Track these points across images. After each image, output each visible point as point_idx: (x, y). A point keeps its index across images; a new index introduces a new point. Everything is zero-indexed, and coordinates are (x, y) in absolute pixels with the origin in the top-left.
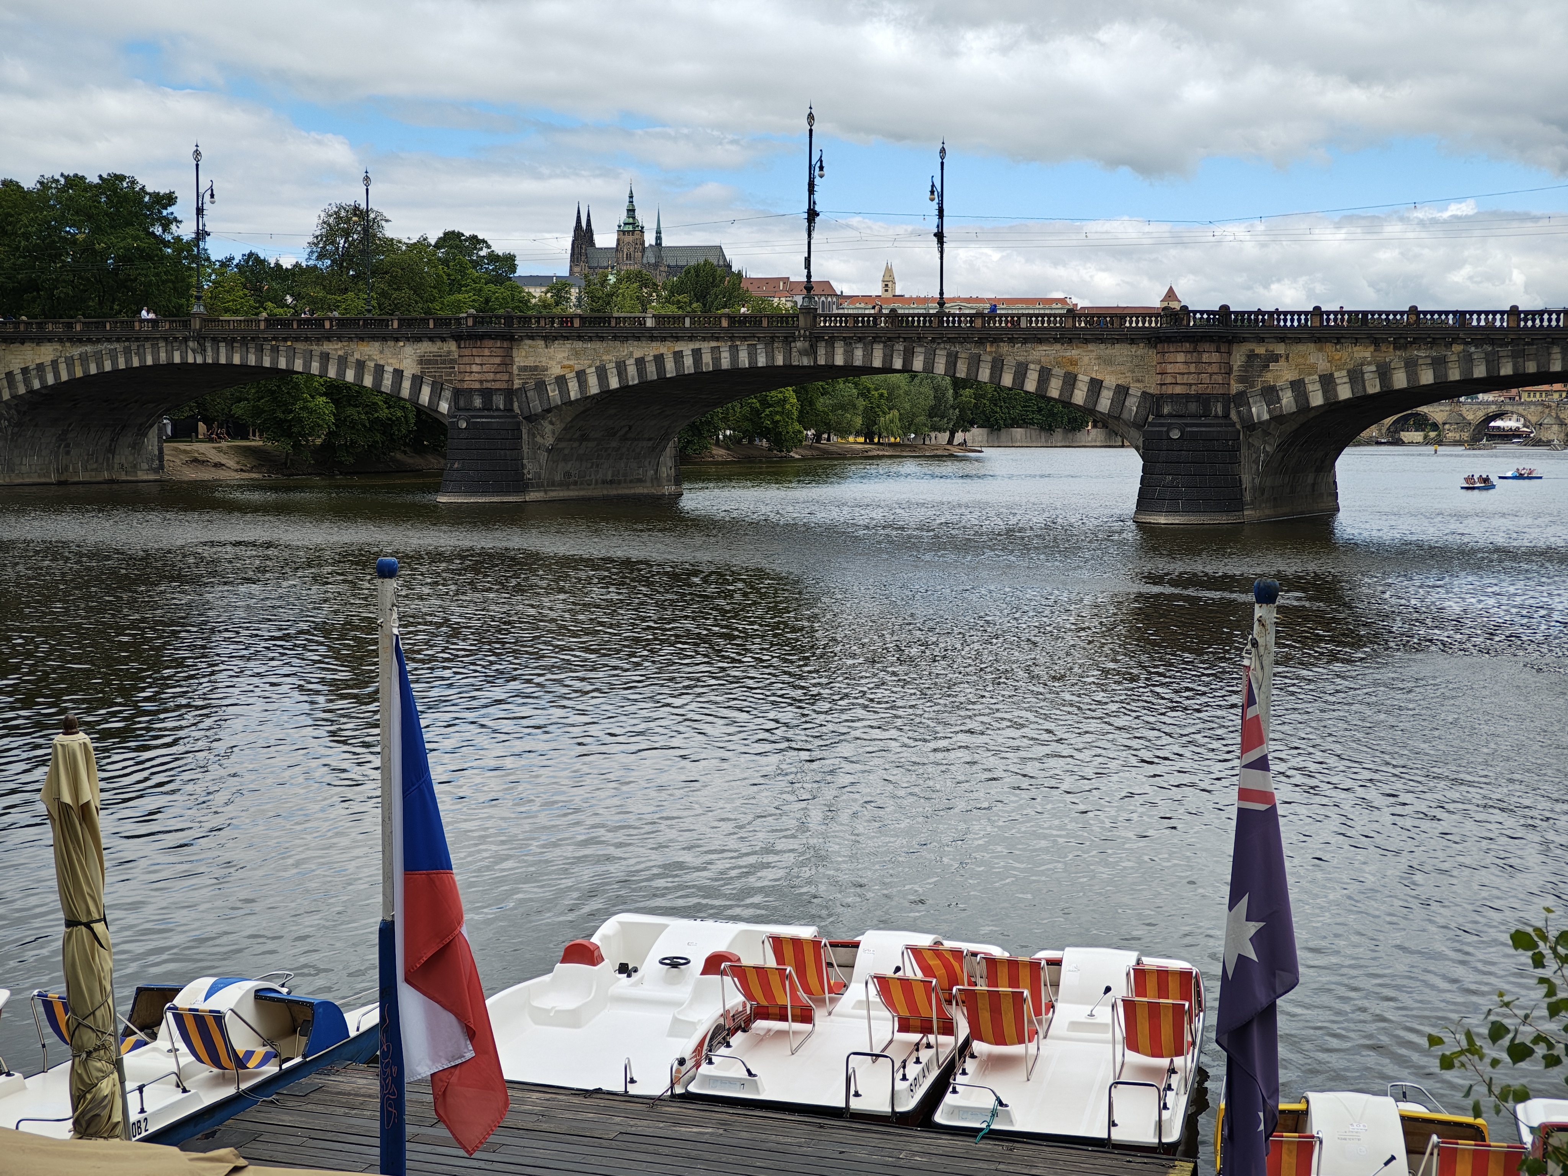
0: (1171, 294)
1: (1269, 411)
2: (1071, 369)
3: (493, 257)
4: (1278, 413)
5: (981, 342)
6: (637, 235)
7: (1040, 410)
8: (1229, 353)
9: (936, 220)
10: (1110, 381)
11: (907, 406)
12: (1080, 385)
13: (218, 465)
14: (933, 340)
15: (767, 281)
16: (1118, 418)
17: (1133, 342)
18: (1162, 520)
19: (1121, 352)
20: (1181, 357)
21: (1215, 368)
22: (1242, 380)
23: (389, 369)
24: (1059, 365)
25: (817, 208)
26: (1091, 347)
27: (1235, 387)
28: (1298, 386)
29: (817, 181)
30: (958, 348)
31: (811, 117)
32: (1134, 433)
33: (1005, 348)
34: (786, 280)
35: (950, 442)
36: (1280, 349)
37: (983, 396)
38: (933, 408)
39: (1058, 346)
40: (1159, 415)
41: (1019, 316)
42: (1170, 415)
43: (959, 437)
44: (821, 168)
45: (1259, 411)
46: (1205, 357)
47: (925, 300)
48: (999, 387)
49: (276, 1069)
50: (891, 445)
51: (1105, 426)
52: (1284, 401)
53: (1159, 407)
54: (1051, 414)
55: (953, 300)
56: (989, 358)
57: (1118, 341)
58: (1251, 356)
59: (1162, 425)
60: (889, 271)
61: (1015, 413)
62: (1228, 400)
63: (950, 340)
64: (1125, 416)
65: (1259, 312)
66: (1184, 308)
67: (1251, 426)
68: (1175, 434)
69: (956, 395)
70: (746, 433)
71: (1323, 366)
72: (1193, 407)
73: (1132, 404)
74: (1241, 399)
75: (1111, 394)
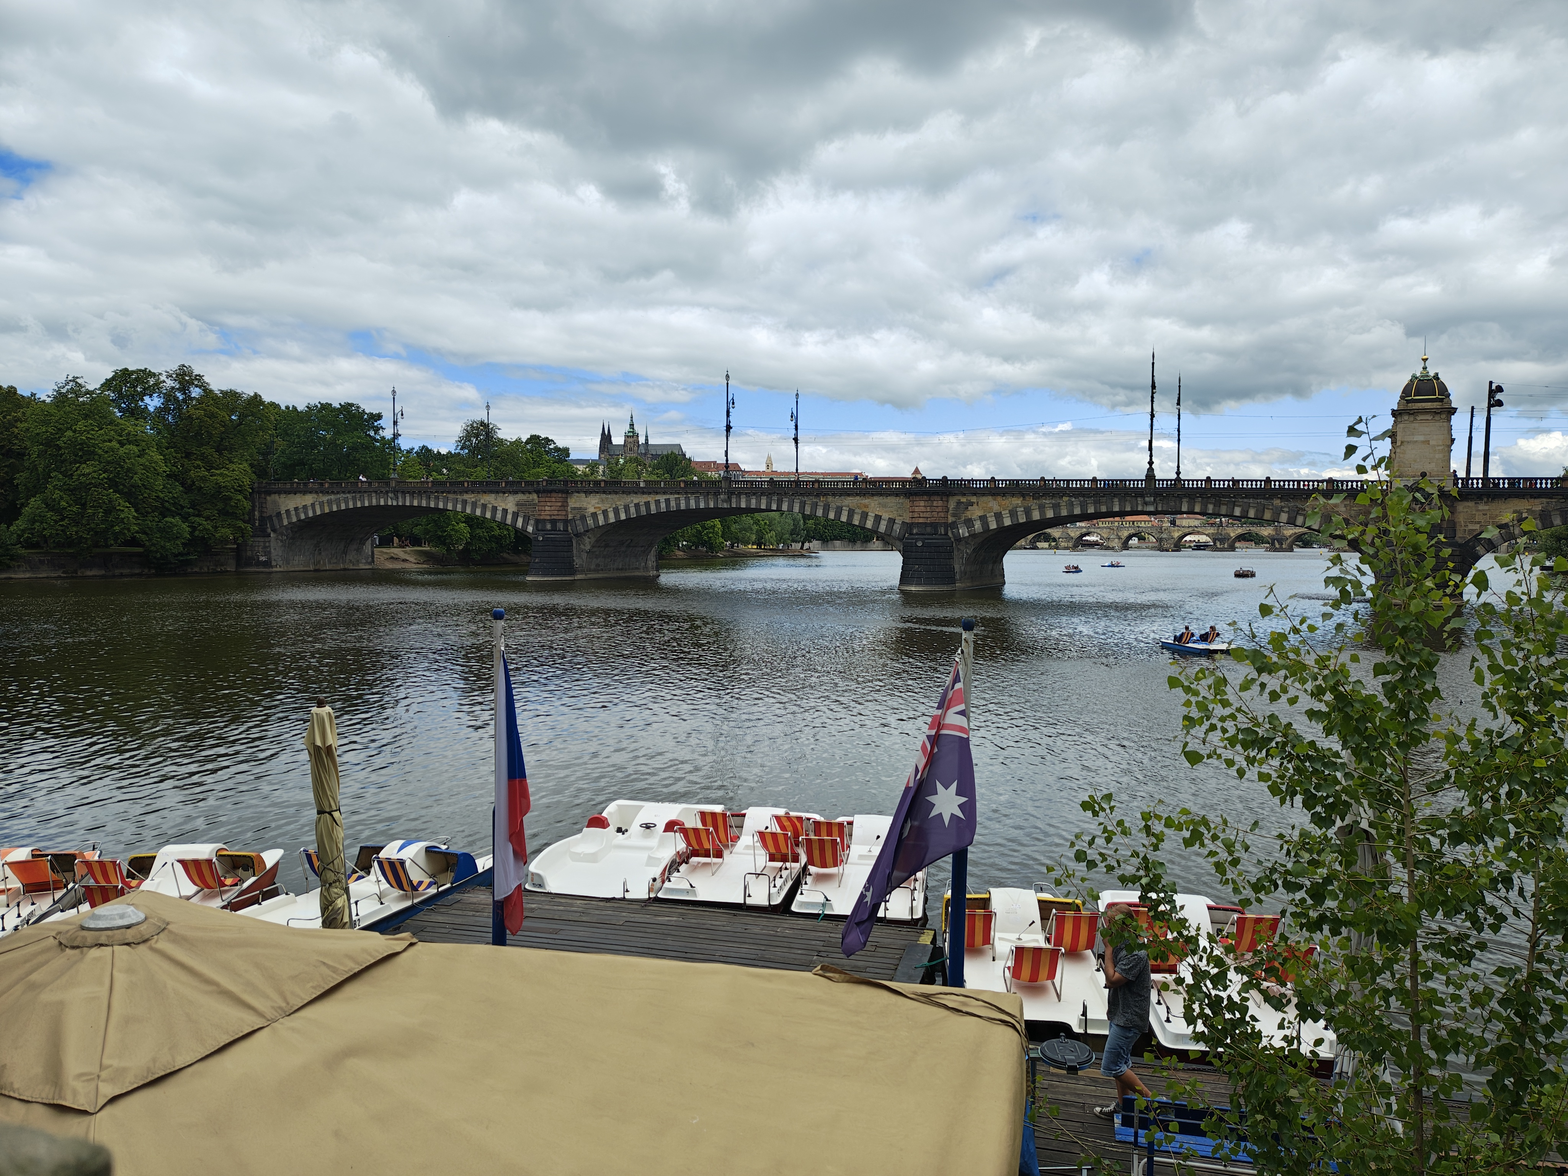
0: (917, 471)
1: (968, 532)
2: (865, 510)
3: (557, 449)
4: (972, 533)
5: (818, 495)
6: (635, 438)
7: (849, 531)
8: (947, 501)
9: (794, 431)
10: (886, 516)
11: (779, 529)
12: (869, 518)
13: (405, 560)
14: (793, 495)
15: (705, 463)
16: (890, 535)
17: (897, 495)
18: (913, 589)
19: (891, 501)
20: (922, 503)
21: (940, 509)
22: (954, 515)
23: (500, 508)
24: (859, 507)
25: (731, 425)
26: (875, 498)
27: (951, 519)
28: (983, 519)
29: (731, 410)
30: (806, 498)
31: (727, 376)
32: (898, 543)
33: (830, 499)
34: (715, 463)
35: (802, 548)
36: (974, 499)
37: (819, 524)
38: (792, 530)
39: (858, 498)
40: (911, 534)
41: (837, 482)
42: (917, 534)
43: (806, 545)
44: (733, 403)
45: (963, 532)
46: (935, 504)
47: (789, 473)
48: (827, 519)
49: (435, 891)
50: (770, 549)
51: (883, 540)
52: (976, 527)
53: (911, 529)
54: (855, 533)
55: (803, 473)
56: (822, 504)
57: (890, 495)
58: (959, 503)
59: (913, 539)
60: (769, 458)
61: (836, 533)
62: (947, 526)
63: (801, 494)
64: (893, 534)
65: (962, 480)
66: (924, 478)
67: (959, 539)
68: (920, 544)
69: (805, 523)
70: (693, 544)
71: (996, 508)
72: (929, 530)
73: (897, 528)
74: (954, 525)
75: (886, 523)
